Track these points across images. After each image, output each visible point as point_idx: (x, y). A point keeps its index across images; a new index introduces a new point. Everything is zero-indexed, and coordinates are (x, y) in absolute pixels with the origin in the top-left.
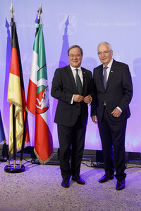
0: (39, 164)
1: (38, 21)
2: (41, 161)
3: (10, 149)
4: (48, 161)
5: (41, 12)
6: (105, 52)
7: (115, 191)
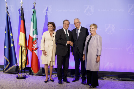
0: (33, 75)
1: (34, 8)
3: (19, 68)
4: (37, 73)
5: (35, 4)
6: (77, 23)
7: (68, 87)
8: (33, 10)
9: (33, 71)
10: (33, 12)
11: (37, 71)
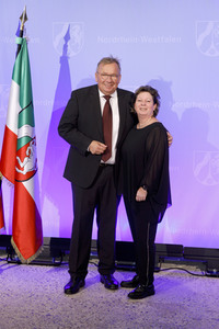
0: (19, 263)
1: (21, 34)
2: (22, 259)
4: (33, 258)
5: (26, 18)
7: (141, 307)
8: (18, 40)
9: (17, 251)
10: (20, 46)
11: (32, 250)
